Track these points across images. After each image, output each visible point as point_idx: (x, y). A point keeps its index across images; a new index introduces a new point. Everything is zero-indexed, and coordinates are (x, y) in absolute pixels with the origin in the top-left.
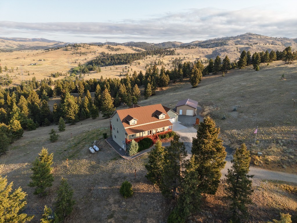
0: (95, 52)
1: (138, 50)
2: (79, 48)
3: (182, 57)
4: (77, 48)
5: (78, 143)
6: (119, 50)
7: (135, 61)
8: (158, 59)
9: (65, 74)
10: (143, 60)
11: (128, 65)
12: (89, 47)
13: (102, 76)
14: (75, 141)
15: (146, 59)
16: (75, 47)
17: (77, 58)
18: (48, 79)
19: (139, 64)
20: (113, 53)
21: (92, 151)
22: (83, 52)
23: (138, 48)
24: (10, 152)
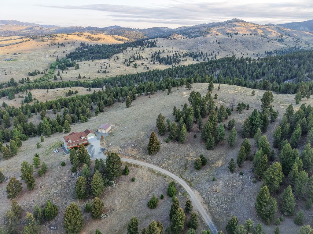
0: (74, 43)
1: (120, 40)
2: (57, 38)
3: (161, 49)
4: (54, 39)
5: (50, 149)
6: (99, 40)
7: (115, 55)
8: (138, 52)
9: (43, 72)
10: (123, 54)
11: (107, 60)
12: (67, 37)
13: (79, 75)
14: (49, 148)
15: (126, 52)
16: (52, 37)
17: (55, 50)
18: (25, 79)
19: (118, 58)
20: (93, 43)
21: (55, 152)
22: (61, 43)
23: (120, 37)
24: (18, 153)
